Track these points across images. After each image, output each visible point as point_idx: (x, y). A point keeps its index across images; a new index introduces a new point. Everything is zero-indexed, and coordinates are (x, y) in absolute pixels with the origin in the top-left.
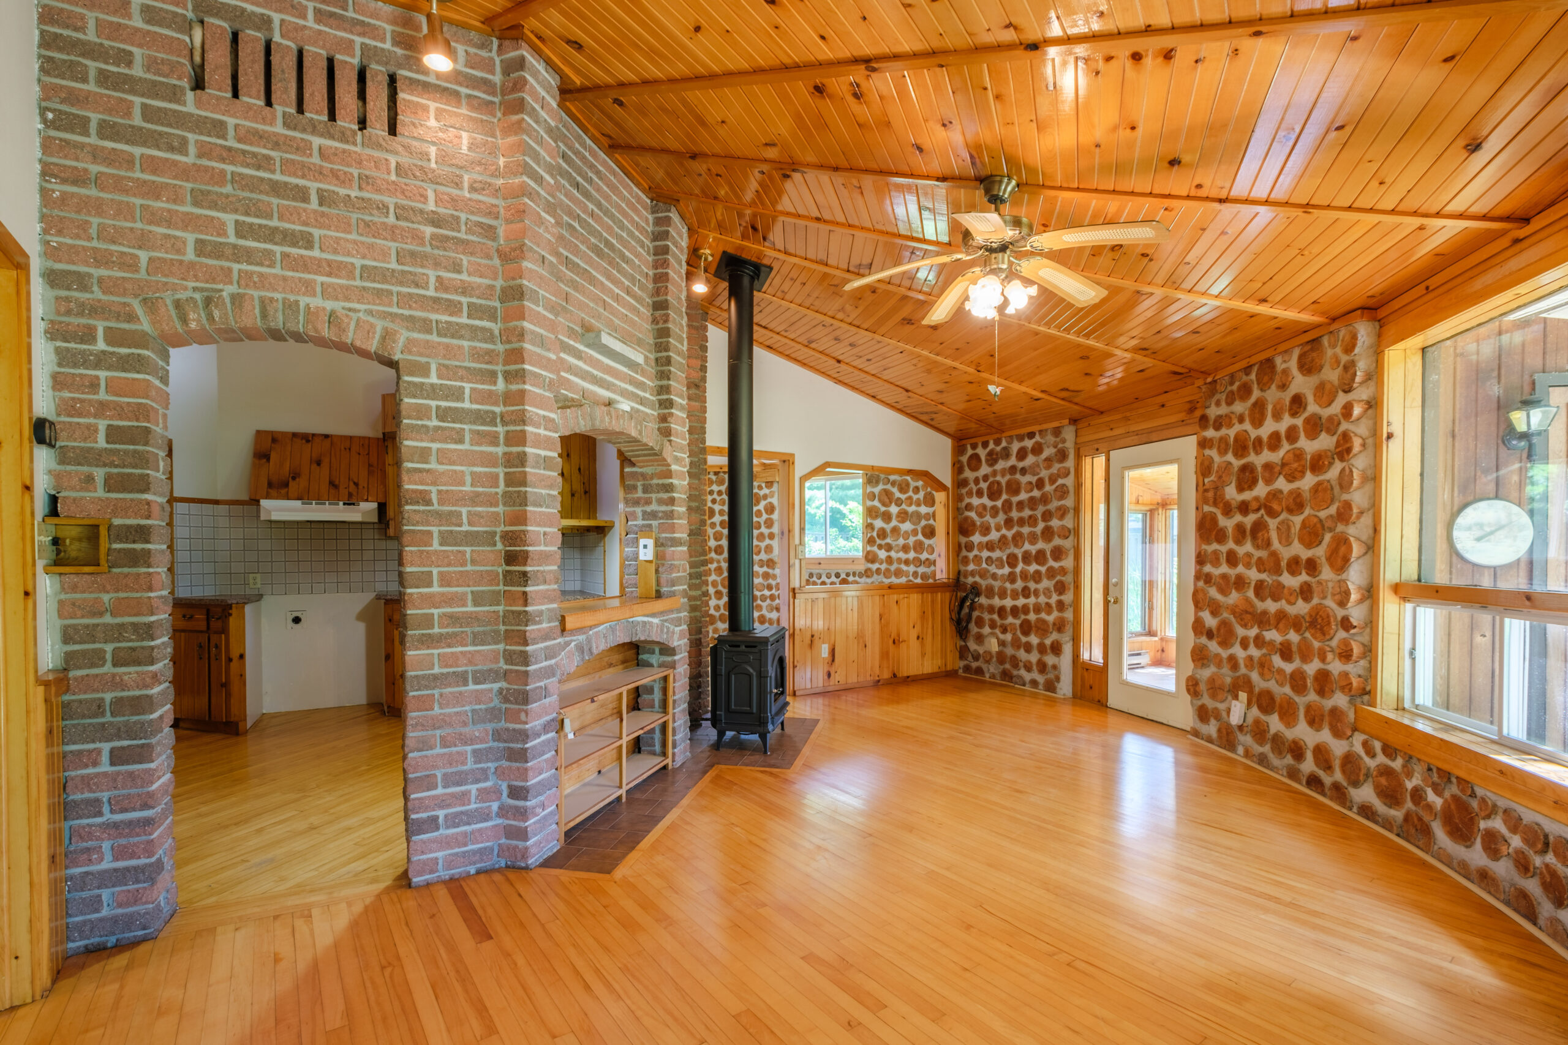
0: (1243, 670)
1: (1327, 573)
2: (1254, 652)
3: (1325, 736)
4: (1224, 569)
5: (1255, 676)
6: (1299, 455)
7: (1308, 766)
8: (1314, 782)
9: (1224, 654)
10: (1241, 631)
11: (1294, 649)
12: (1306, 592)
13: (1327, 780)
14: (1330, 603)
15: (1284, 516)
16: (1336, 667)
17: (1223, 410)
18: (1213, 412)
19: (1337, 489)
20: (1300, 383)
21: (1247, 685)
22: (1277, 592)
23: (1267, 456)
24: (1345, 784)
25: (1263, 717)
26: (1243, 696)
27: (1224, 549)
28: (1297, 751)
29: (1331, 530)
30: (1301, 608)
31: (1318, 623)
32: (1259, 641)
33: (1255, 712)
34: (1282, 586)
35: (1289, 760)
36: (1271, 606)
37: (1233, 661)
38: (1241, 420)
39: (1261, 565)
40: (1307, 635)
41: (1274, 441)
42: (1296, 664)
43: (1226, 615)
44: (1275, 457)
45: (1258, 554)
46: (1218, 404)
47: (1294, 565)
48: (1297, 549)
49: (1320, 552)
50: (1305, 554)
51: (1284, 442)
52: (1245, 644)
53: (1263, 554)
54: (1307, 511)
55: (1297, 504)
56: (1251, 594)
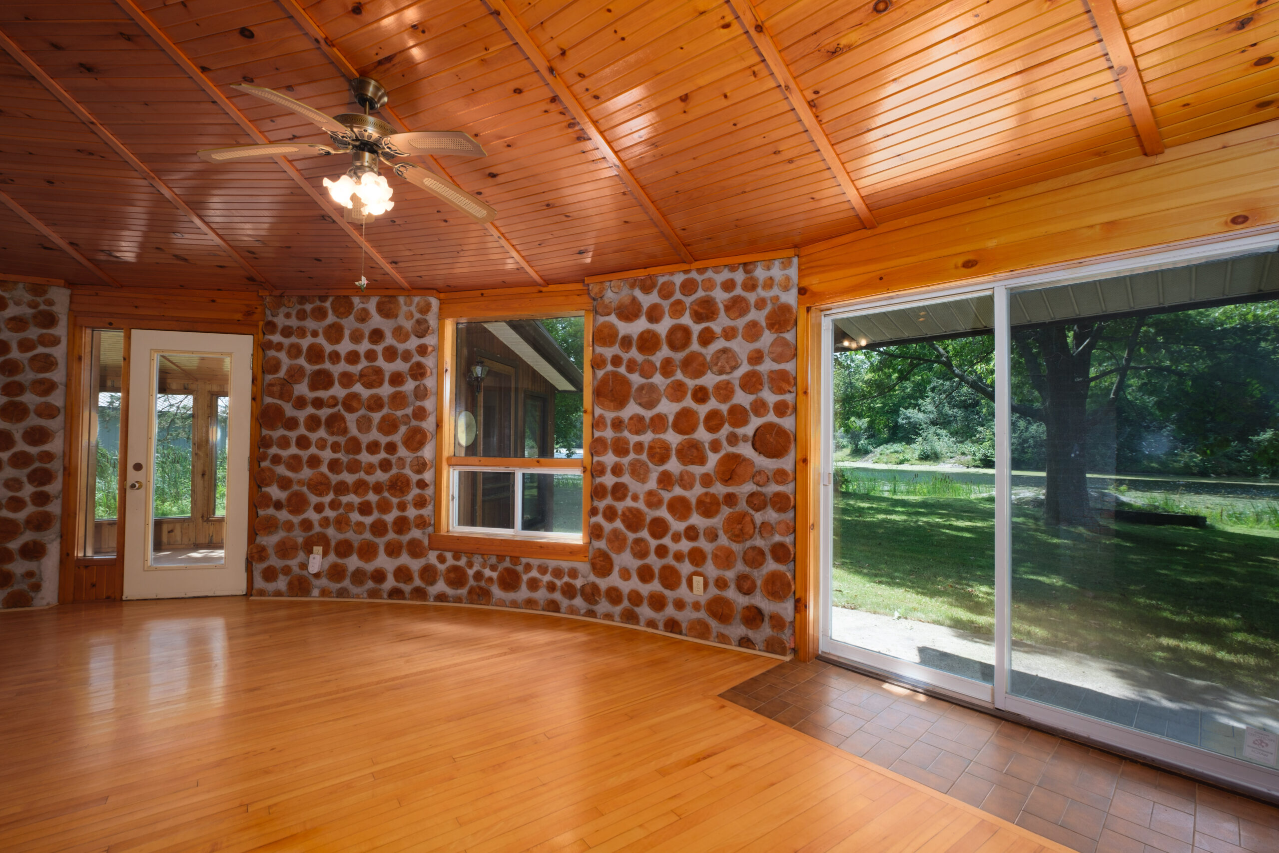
0: (317, 529)
1: (402, 452)
2: (329, 513)
3: (405, 559)
4: (293, 450)
5: (331, 532)
6: (379, 372)
7: (390, 583)
8: (395, 593)
9: (296, 520)
10: (314, 499)
11: (374, 505)
12: (385, 465)
13: (407, 588)
14: (408, 471)
15: (363, 412)
16: (412, 513)
17: (293, 322)
18: (280, 321)
19: (411, 398)
20: (376, 321)
21: (323, 540)
22: (354, 467)
23: (343, 366)
24: (423, 585)
25: (340, 561)
26: (318, 550)
27: (293, 435)
28: (379, 576)
29: (405, 424)
30: (380, 476)
31: (399, 485)
32: (334, 505)
33: (332, 558)
34: (358, 462)
35: (370, 584)
36: (349, 478)
37: (307, 525)
38: (315, 334)
39: (335, 447)
40: (386, 494)
41: (353, 357)
42: (375, 515)
43: (295, 488)
44: (356, 369)
45: (331, 439)
46: (288, 316)
47: (373, 447)
48: (374, 435)
49: (397, 438)
50: (384, 440)
51: (363, 359)
52: (319, 508)
53: (342, 440)
54: (385, 411)
55: (376, 404)
56: (324, 469)
